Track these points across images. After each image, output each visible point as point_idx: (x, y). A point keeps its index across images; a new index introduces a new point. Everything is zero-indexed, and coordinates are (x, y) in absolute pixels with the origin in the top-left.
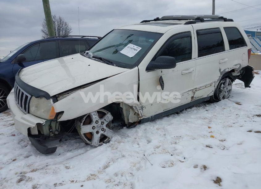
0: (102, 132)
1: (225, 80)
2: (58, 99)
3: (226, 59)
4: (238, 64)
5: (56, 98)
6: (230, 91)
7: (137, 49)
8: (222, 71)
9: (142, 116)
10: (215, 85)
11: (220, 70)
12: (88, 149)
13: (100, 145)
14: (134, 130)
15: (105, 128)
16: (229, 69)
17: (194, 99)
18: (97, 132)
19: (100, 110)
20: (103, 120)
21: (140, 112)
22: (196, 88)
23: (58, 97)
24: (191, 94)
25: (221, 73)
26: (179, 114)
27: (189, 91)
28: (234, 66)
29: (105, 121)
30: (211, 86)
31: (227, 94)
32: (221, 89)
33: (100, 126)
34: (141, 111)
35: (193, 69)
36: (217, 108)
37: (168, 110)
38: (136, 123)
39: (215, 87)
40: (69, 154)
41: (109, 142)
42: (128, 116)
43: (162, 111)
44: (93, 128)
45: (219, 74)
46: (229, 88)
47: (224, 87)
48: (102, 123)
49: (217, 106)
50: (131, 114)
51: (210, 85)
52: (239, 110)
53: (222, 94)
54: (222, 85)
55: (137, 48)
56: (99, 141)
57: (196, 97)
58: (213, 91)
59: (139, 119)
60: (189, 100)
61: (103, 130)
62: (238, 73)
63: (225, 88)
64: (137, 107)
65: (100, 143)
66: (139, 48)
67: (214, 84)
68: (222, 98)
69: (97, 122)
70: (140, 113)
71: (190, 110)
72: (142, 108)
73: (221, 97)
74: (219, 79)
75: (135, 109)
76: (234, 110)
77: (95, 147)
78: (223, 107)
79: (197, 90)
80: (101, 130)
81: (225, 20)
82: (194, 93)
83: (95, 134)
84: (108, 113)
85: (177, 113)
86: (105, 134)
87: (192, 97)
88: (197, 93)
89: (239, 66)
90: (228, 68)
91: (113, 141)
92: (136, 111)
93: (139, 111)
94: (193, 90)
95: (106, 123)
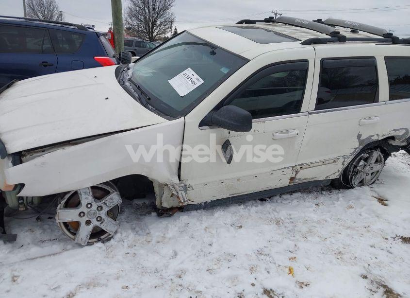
0: (98, 224)
1: (371, 154)
2: (23, 159)
3: (376, 119)
4: (403, 129)
5: (18, 158)
6: (379, 173)
7: (196, 81)
8: (363, 138)
9: (185, 201)
10: (344, 161)
11: (359, 136)
12: (69, 247)
13: (89, 244)
14: (164, 222)
15: (103, 216)
16: (381, 135)
17: (296, 182)
18: (88, 223)
19: (100, 186)
20: (101, 203)
21: (181, 194)
22: (302, 164)
23: (24, 155)
24: (290, 174)
25: (361, 142)
26: (264, 202)
27: (285, 168)
28: (392, 132)
29: (104, 206)
30: (335, 161)
31: (369, 177)
32: (358, 168)
33: (94, 213)
34: (183, 192)
35: (297, 131)
36: (339, 203)
37: (240, 194)
38: (174, 211)
39: (343, 164)
40: (34, 250)
41: (109, 240)
42: (162, 197)
43: (226, 196)
44: (81, 214)
45: (356, 144)
46: (377, 167)
47: (365, 166)
48: (100, 208)
49: (341, 199)
50: (166, 194)
51: (333, 161)
52: (376, 218)
53: (358, 178)
54: (362, 163)
55: (197, 79)
56: (89, 237)
57: (300, 179)
58: (339, 171)
59: (181, 204)
60: (285, 182)
61: (100, 219)
62: (403, 142)
63: (367, 168)
64: (176, 187)
65: (90, 241)
66: (199, 81)
67: (342, 160)
68: (356, 184)
69: (89, 206)
70: (180, 196)
71: (288, 196)
72: (186, 188)
73: (356, 181)
74: (354, 152)
75: (171, 187)
76: (367, 215)
77: (81, 246)
78: (351, 203)
79: (304, 167)
80: (95, 219)
81: (395, 41)
82: (297, 172)
83: (83, 224)
84: (113, 192)
85: (262, 200)
86: (103, 227)
87: (292, 179)
88: (302, 172)
89: (404, 132)
90: (378, 135)
91: (117, 239)
92: (174, 192)
93: (180, 192)
94: (293, 167)
95: (106, 209)
